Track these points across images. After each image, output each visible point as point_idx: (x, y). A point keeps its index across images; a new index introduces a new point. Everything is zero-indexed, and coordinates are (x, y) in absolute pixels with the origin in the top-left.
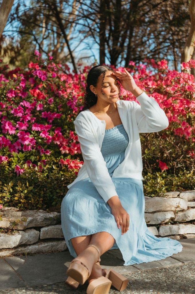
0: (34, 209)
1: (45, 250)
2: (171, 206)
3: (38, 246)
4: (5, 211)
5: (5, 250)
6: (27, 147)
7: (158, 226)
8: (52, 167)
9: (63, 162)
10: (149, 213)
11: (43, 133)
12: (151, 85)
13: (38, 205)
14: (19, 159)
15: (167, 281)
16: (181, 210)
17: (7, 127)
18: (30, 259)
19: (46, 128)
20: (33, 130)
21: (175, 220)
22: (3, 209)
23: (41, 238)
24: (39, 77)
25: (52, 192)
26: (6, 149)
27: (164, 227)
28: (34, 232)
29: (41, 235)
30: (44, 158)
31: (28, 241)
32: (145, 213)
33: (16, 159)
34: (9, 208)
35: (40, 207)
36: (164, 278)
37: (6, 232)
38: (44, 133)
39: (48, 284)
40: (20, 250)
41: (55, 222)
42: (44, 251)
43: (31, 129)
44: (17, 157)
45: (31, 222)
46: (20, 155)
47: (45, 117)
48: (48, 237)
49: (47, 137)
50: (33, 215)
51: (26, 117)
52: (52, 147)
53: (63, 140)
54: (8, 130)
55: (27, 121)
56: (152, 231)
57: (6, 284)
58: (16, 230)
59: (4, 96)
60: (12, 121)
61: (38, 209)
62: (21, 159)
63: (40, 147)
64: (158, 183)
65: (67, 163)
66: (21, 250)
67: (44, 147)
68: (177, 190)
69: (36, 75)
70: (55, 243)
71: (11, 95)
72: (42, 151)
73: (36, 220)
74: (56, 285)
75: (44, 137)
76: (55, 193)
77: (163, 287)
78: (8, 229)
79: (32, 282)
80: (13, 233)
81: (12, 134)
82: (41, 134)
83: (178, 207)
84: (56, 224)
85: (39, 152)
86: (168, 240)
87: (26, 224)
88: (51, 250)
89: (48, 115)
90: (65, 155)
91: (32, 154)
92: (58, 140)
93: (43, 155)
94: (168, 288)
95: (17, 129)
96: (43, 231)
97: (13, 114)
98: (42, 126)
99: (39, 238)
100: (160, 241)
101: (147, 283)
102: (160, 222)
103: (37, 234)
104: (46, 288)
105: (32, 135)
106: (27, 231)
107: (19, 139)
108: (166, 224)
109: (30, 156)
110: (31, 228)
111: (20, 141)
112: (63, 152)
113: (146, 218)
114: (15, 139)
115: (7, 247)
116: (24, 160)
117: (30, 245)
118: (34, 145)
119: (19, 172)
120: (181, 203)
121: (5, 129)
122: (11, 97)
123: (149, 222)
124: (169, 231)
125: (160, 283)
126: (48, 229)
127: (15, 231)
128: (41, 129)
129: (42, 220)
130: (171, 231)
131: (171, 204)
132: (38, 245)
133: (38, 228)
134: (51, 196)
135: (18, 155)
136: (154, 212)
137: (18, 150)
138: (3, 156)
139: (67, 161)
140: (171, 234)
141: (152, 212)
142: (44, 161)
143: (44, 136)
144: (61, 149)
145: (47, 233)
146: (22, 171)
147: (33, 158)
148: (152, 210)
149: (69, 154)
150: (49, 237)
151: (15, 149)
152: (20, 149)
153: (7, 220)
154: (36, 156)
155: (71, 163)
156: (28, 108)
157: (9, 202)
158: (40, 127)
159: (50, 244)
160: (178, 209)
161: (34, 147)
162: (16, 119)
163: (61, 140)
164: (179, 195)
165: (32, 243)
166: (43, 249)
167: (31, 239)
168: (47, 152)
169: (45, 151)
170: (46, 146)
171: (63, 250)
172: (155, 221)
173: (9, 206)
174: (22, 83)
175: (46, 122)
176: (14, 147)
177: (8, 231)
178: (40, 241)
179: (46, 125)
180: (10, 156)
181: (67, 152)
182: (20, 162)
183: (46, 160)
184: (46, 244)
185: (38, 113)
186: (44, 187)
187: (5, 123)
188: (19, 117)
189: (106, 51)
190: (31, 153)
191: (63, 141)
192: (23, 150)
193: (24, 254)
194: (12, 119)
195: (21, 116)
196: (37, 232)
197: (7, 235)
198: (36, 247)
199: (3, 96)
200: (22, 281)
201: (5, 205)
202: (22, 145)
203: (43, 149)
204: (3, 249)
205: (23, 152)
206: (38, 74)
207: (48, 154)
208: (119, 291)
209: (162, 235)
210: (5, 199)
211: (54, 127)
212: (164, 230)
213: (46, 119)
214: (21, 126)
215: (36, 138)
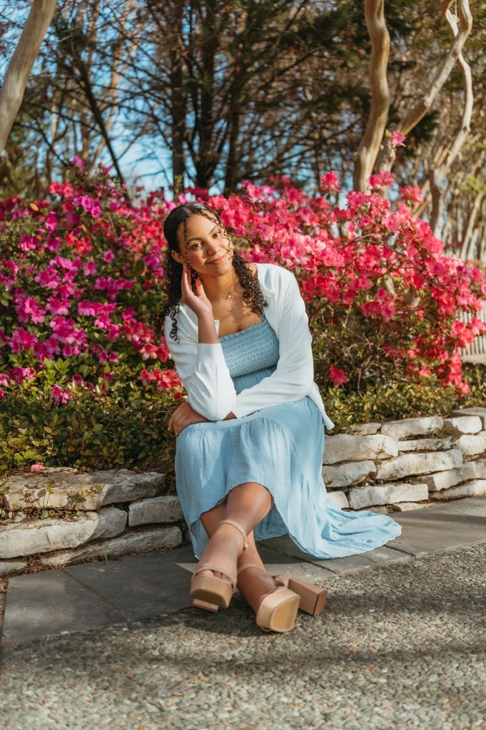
0: (108, 469)
1: (140, 548)
2: (368, 451)
3: (125, 541)
4: (51, 474)
5: (61, 553)
6: (71, 348)
7: (347, 490)
8: (129, 386)
9: (146, 377)
10: (329, 465)
11: (100, 321)
12: (308, 221)
13: (117, 460)
14: (58, 372)
15: (394, 591)
16: (387, 457)
17: (28, 310)
18: (116, 567)
19: (105, 309)
20: (81, 314)
21: (378, 477)
22: (45, 472)
23: (131, 524)
24: (86, 210)
25: (134, 434)
26: (29, 353)
27: (359, 491)
28: (115, 514)
29: (130, 519)
30: (107, 369)
31: (106, 531)
32: (324, 465)
33: (52, 372)
34: (59, 469)
35: (121, 463)
36: (387, 585)
37: (61, 517)
38: (103, 319)
39: (169, 611)
40: (90, 550)
41: (154, 491)
42: (138, 550)
43: (76, 312)
44: (54, 368)
45: (109, 493)
46: (59, 364)
47: (102, 288)
48: (143, 521)
49: (109, 327)
50: (111, 480)
51: (65, 288)
52: (121, 347)
53: (145, 333)
54: (29, 316)
55: (67, 296)
56: (338, 500)
57: (83, 618)
58: (81, 510)
59: (13, 247)
60: (37, 298)
61: (117, 467)
62: (61, 372)
63: (97, 347)
64: (337, 409)
65: (155, 378)
66: (94, 551)
67: (105, 347)
68: (373, 420)
69: (81, 206)
70: (158, 533)
71: (28, 247)
72: (103, 355)
73: (119, 488)
74: (186, 613)
75: (104, 328)
76: (141, 436)
77: (392, 603)
78: (63, 509)
79: (136, 610)
80: (75, 517)
81: (39, 323)
82: (97, 322)
83: (382, 451)
84: (156, 496)
85: (96, 358)
86: (370, 515)
87: (102, 498)
88: (151, 547)
89: (108, 283)
90: (150, 362)
91: (83, 363)
92: (136, 332)
93: (105, 363)
94: (402, 604)
95: (49, 313)
96: (135, 510)
97: (39, 284)
98: (99, 306)
99: (127, 525)
100: (355, 518)
101: (358, 597)
102: (350, 482)
103: (122, 517)
104: (168, 620)
105: (79, 325)
106: (102, 511)
107: (53, 332)
108: (361, 485)
109: (78, 366)
110: (108, 506)
111: (55, 336)
112: (146, 356)
113: (324, 475)
114: (46, 333)
115: (64, 547)
116: (67, 373)
117: (109, 539)
118: (86, 345)
119: (61, 398)
120: (386, 444)
121: (24, 315)
122: (27, 249)
123: (330, 483)
124: (368, 499)
125: (382, 596)
126: (143, 506)
127: (78, 513)
128: (96, 312)
129: (131, 488)
130: (371, 499)
131: (369, 446)
132: (126, 538)
133: (124, 506)
134: (135, 441)
135: (56, 365)
136: (338, 464)
137: (54, 354)
138: (24, 367)
139: (156, 373)
140: (371, 504)
141: (335, 464)
142: (108, 375)
143: (101, 325)
144: (143, 350)
145: (142, 514)
146: (66, 396)
147: (85, 369)
148: (334, 459)
149: (158, 359)
150: (147, 521)
151: (48, 353)
152: (57, 354)
153: (61, 493)
154: (92, 366)
155: (164, 376)
156: (67, 270)
157: (55, 457)
158: (93, 308)
159: (149, 534)
160: (382, 456)
161: (86, 348)
162: (45, 294)
163: (142, 332)
164: (379, 430)
165: (114, 534)
166: (136, 546)
167: (112, 527)
168: (113, 357)
169: (108, 354)
170: (109, 346)
171: (175, 545)
172: (341, 480)
173: (56, 465)
174: (50, 222)
175: (105, 297)
176: (45, 348)
177: (65, 514)
178: (129, 529)
179: (106, 304)
180: (38, 367)
181: (155, 356)
182: (61, 378)
183: (112, 373)
184: (142, 536)
185: (87, 281)
186: (118, 425)
187: (24, 301)
188: (52, 290)
189: (189, 163)
190: (80, 360)
191: (145, 335)
192: (64, 354)
193: (100, 559)
194: (36, 293)
195: (55, 287)
196: (122, 513)
197: (63, 523)
198: (122, 542)
199: (11, 249)
200: (116, 611)
201: (47, 464)
202: (62, 346)
203: (105, 352)
204: (57, 550)
205: (64, 360)
206: (83, 203)
207: (116, 361)
208: (312, 616)
209: (356, 507)
210: (47, 452)
211: (120, 308)
212: (358, 497)
213: (105, 292)
214: (56, 306)
215: (86, 330)
